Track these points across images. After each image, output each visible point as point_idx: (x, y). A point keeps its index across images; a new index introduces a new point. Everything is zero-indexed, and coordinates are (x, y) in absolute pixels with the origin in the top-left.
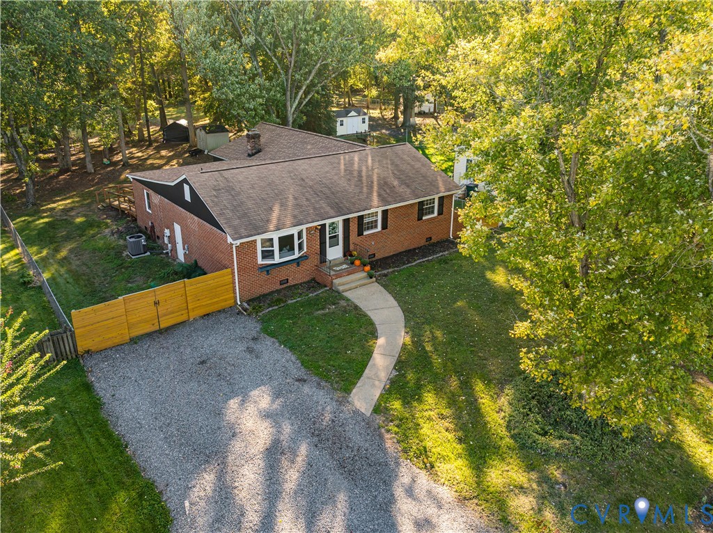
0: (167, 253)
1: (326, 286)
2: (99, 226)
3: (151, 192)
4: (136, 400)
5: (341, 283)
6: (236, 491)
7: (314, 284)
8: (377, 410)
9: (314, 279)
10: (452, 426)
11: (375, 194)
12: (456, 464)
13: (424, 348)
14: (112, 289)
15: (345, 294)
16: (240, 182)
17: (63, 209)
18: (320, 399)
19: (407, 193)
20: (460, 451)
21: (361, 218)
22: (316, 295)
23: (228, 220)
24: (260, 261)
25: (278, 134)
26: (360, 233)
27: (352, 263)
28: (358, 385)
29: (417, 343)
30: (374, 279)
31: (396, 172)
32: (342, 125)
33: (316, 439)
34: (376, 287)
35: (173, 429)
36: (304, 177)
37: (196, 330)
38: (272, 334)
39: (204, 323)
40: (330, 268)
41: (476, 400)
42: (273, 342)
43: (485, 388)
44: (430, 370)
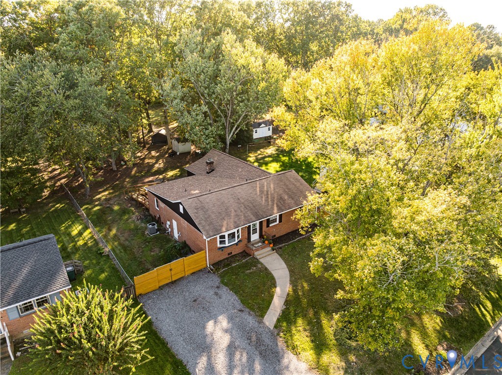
0: (168, 233)
1: (251, 256)
2: (128, 213)
3: (159, 200)
4: (168, 320)
5: (258, 254)
6: (217, 365)
7: (245, 254)
8: (275, 327)
9: (244, 251)
10: (309, 334)
11: (275, 205)
12: (310, 352)
13: (298, 294)
14: (144, 256)
15: (261, 260)
16: (207, 203)
17: (106, 199)
18: (250, 320)
19: (292, 203)
20: (312, 346)
21: (268, 220)
22: (246, 261)
23: (204, 227)
24: (219, 245)
25: (223, 158)
26: (268, 226)
27: (264, 242)
28: (267, 313)
29: (295, 291)
30: (275, 251)
31: (286, 190)
32: (256, 132)
33: (249, 341)
34: (276, 256)
35: (186, 335)
36: (239, 197)
37: (189, 282)
38: (226, 285)
39: (193, 278)
40: (253, 245)
41: (321, 321)
42: (227, 290)
43: (326, 315)
44: (301, 305)
